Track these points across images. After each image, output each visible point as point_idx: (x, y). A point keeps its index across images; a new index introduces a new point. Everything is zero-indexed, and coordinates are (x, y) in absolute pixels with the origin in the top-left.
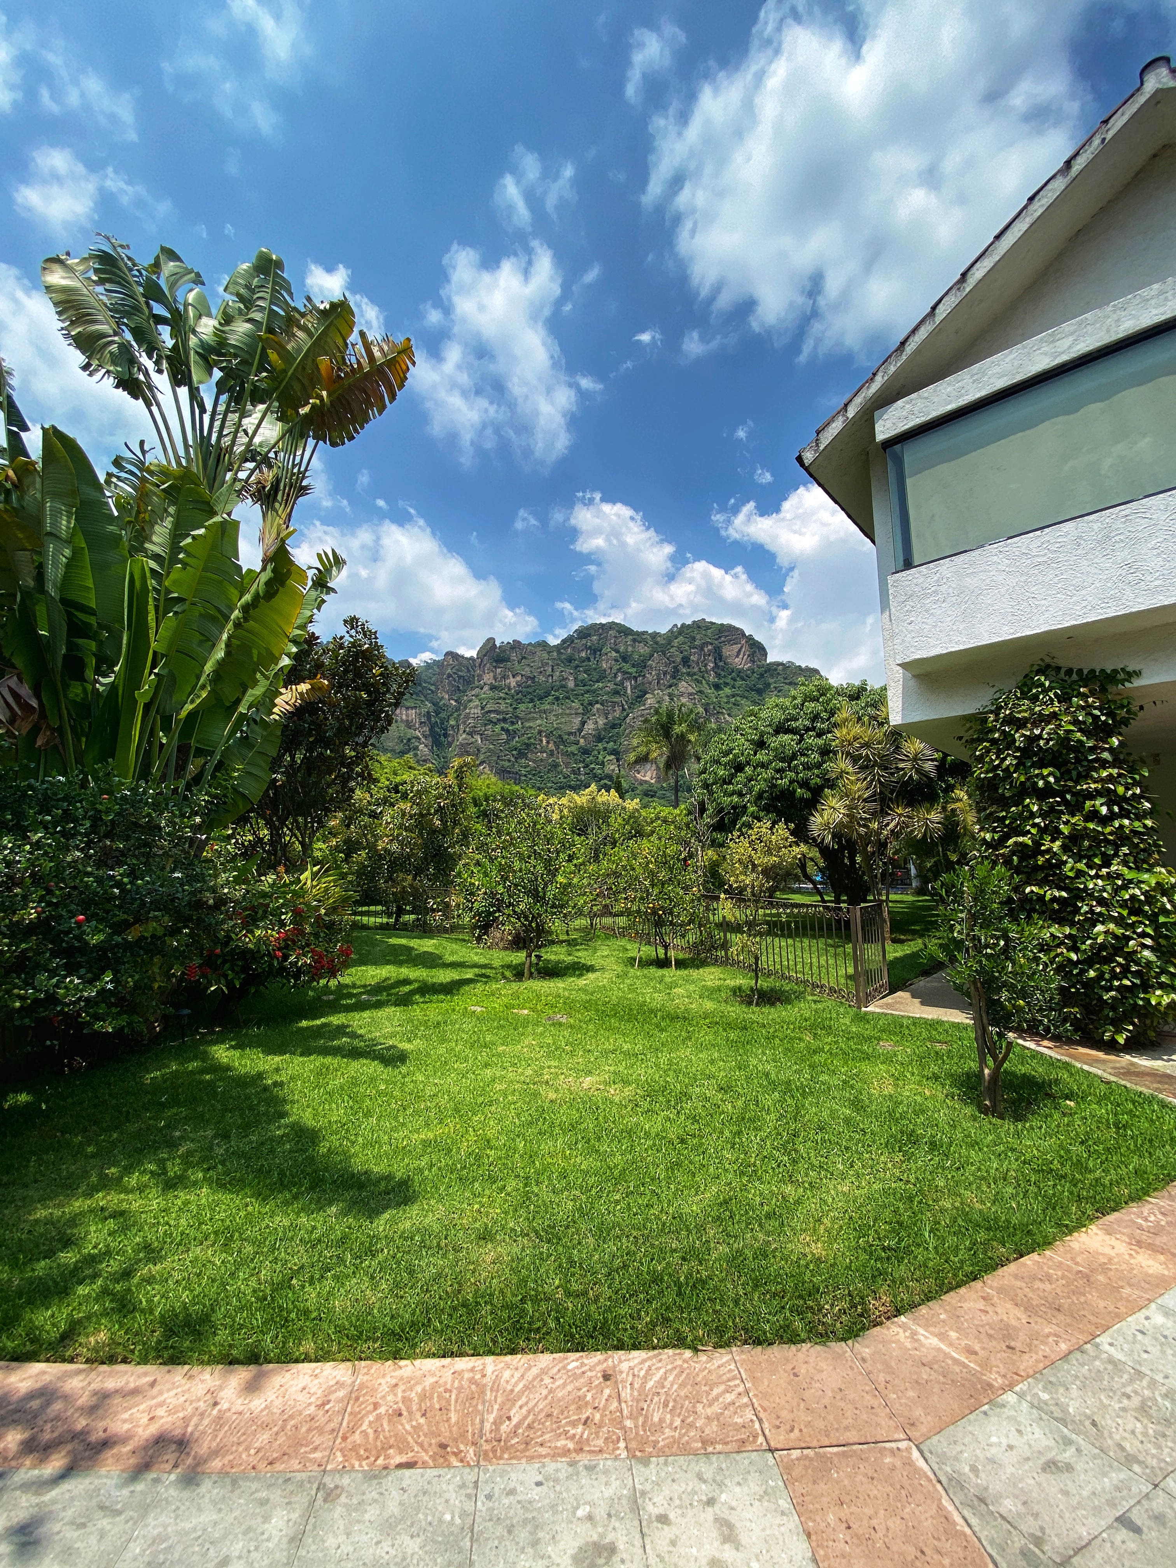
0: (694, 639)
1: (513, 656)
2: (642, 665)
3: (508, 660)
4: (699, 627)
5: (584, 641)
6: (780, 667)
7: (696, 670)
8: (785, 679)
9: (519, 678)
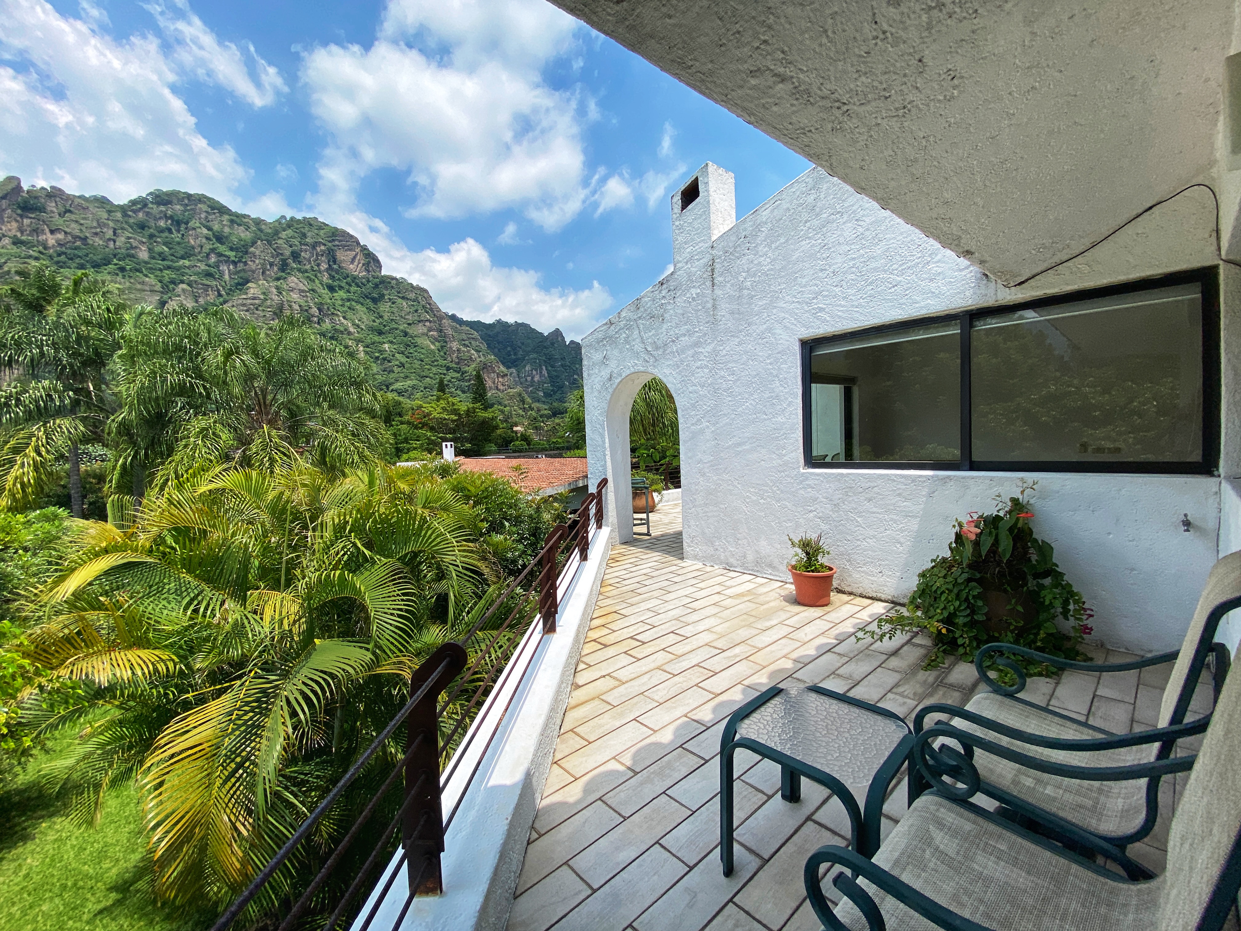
0: (304, 235)
1: (51, 206)
2: (243, 249)
3: (42, 209)
4: (311, 225)
5: (162, 208)
6: (394, 282)
7: (308, 267)
8: (399, 293)
9: (61, 236)
